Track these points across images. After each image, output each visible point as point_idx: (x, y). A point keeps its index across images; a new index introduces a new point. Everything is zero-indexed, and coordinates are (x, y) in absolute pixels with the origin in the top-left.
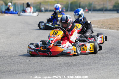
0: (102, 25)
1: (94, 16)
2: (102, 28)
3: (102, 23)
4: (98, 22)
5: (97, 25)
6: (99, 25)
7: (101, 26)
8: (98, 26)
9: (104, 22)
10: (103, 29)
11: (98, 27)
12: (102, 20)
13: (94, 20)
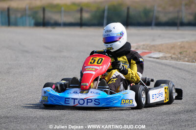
0: (181, 53)
1: (159, 36)
2: (180, 59)
3: (179, 50)
4: (173, 47)
5: (170, 53)
6: (174, 54)
7: (179, 56)
8: (173, 56)
9: (184, 47)
10: (184, 61)
11: (172, 58)
12: (179, 44)
13: (163, 42)
